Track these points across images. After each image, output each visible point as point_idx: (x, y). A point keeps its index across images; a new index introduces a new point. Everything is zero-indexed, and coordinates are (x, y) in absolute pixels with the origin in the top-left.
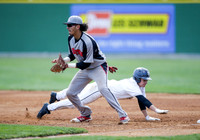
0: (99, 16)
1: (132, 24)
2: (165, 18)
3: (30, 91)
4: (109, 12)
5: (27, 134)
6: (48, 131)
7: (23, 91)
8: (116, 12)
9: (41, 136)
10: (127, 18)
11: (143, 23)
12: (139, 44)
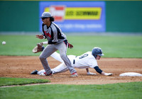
0: (57, 9)
1: (78, 14)
2: (99, 10)
3: (14, 56)
4: (63, 6)
5: (12, 83)
6: (25, 81)
7: (9, 56)
8: (68, 6)
9: (20, 85)
10: (75, 10)
11: (85, 13)
12: (82, 26)
